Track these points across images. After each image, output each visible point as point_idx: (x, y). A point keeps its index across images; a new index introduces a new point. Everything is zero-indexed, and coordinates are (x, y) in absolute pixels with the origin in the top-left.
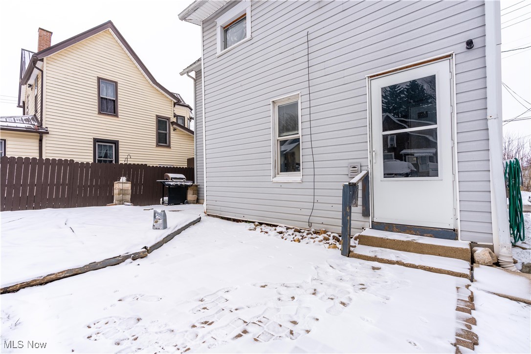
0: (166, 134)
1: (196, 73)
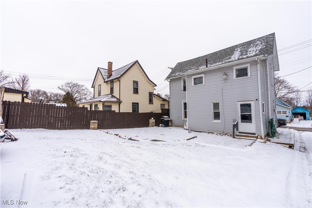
0: (151, 99)
1: (170, 80)
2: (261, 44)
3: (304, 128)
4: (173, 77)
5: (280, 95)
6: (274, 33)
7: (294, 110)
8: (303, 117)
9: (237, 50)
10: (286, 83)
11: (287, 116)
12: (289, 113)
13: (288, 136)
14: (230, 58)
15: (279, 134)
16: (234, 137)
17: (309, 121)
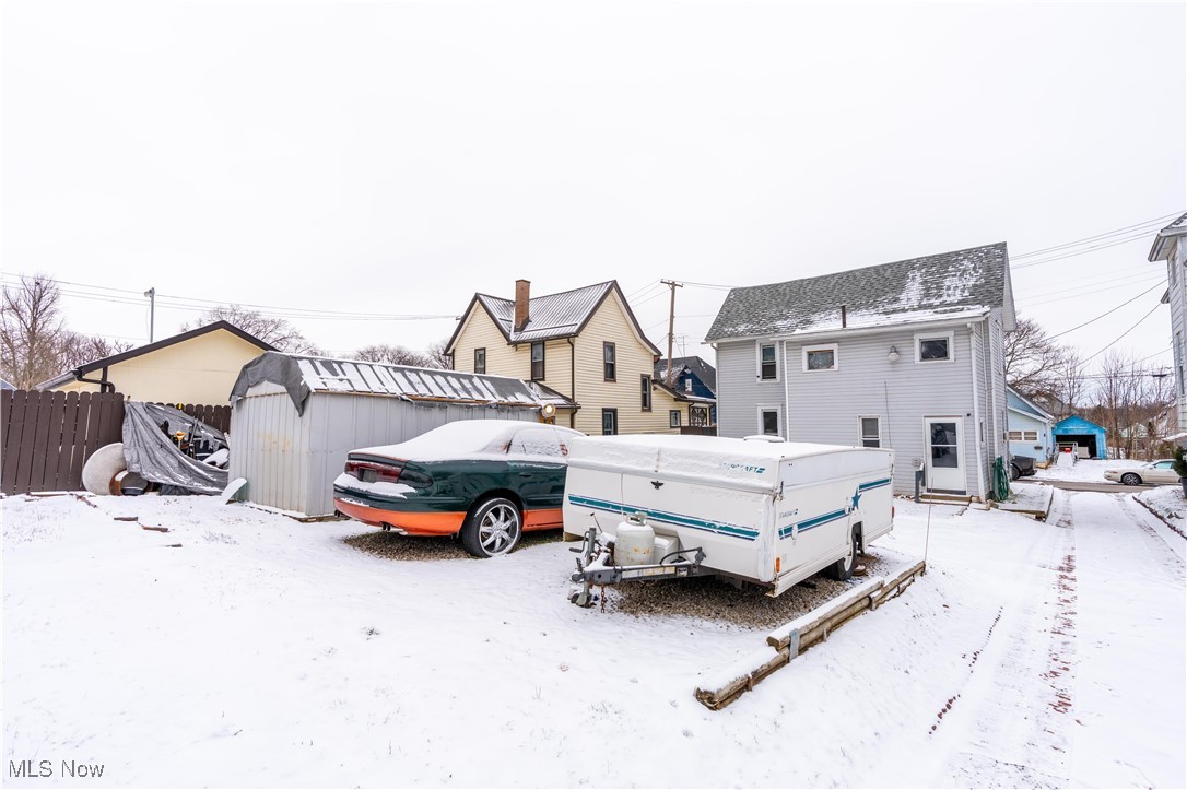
0: (647, 395)
1: (718, 344)
2: (974, 269)
3: (1085, 484)
4: (729, 336)
5: (1016, 374)
6: (1005, 244)
7: (1059, 424)
8: (1087, 448)
9: (913, 278)
10: (1037, 335)
11: (1038, 448)
12: (1046, 439)
13: (1037, 500)
14: (897, 300)
15: (1016, 495)
16: (918, 501)
17: (1104, 461)
